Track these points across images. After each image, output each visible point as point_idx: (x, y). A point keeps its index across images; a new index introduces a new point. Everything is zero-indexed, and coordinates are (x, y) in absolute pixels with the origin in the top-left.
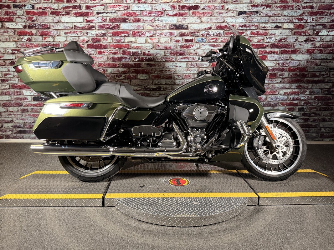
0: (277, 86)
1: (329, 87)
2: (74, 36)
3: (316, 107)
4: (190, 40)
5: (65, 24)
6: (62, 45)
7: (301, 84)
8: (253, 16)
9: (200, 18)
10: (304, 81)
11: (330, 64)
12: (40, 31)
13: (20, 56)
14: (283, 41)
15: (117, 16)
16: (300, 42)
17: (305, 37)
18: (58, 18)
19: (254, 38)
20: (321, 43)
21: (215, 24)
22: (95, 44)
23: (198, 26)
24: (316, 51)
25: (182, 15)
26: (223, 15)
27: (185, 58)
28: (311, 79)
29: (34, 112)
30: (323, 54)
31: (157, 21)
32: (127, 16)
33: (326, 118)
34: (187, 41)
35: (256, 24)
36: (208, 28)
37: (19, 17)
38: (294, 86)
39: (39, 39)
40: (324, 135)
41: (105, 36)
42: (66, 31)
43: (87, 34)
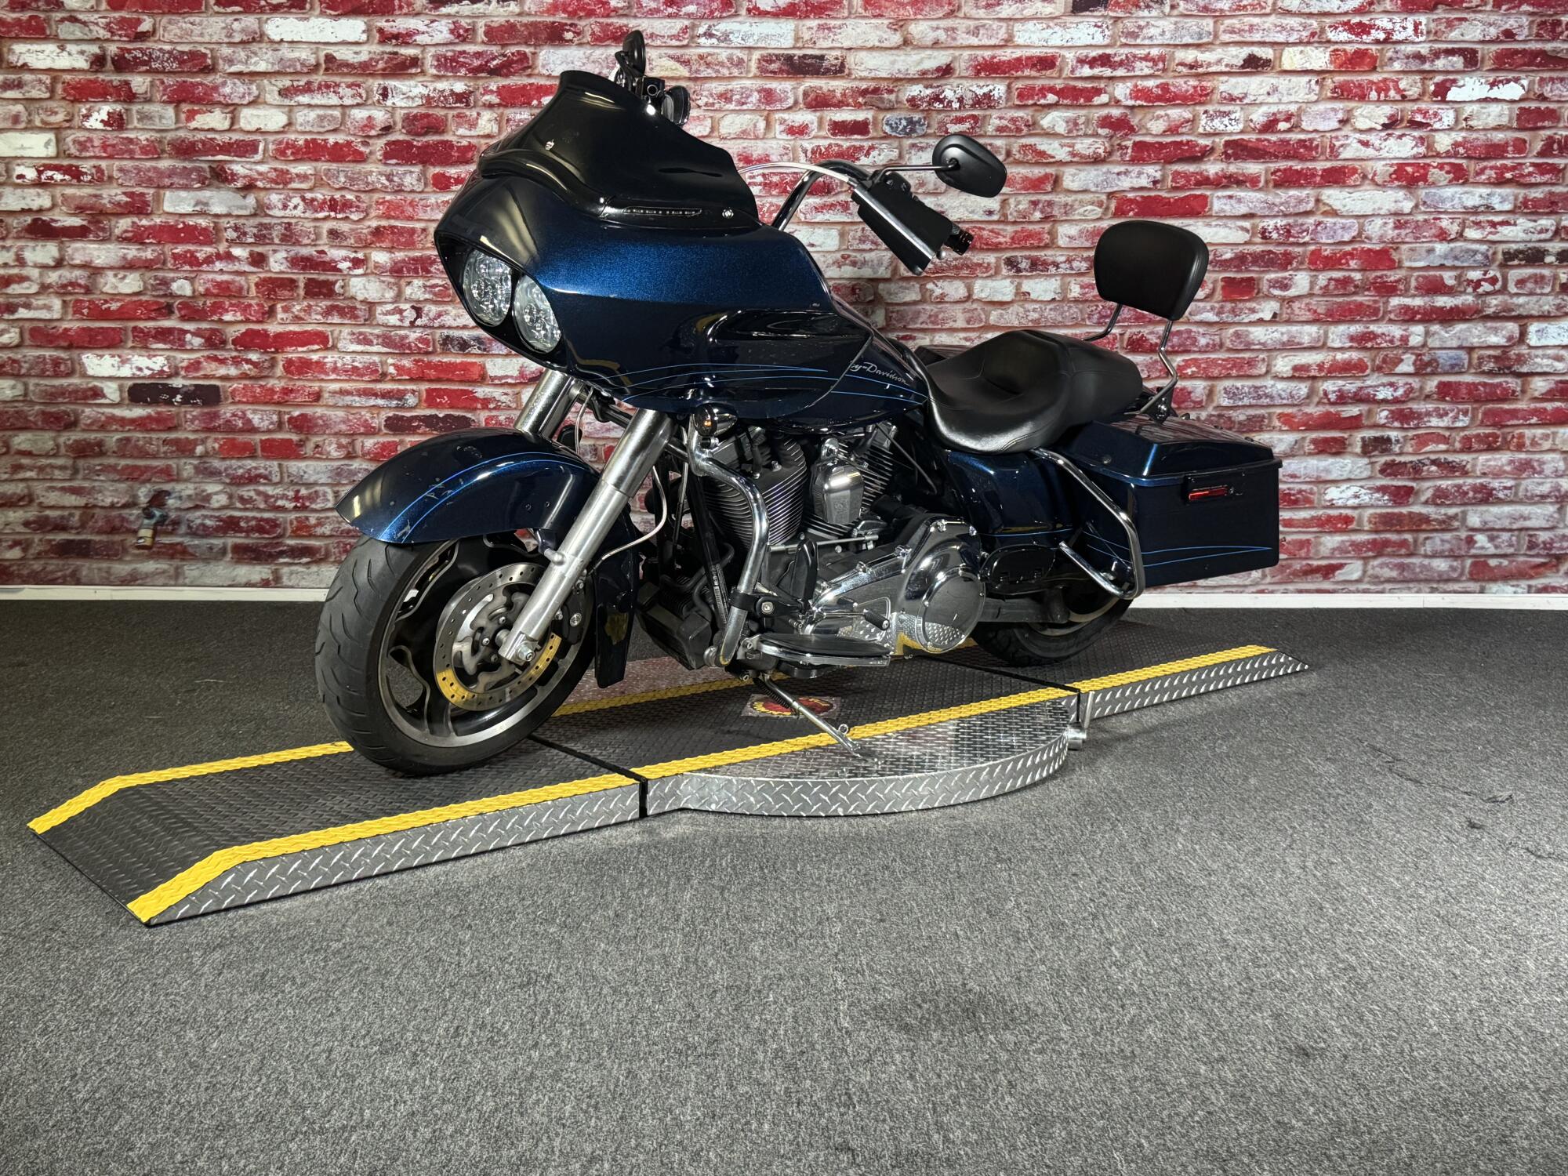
0: (1259, 334)
1: (1502, 342)
2: (324, 101)
3: (1447, 434)
4: (856, 123)
5: (286, 52)
6: (271, 147)
7: (1373, 328)
8: (1141, 13)
9: (899, 25)
10: (1386, 312)
11: (1506, 232)
12: (169, 81)
13: (73, 197)
14: (1283, 126)
15: (520, 14)
16: (1361, 131)
17: (1388, 109)
18: (250, 21)
19: (1149, 116)
20: (1459, 136)
21: (966, 54)
22: (420, 141)
23: (893, 63)
24: (1435, 174)
25: (818, 11)
26: (1006, 10)
27: (832, 206)
28: (1418, 302)
29: (132, 457)
30: (1466, 189)
31: (702, 40)
32: (569, 13)
33: (1495, 484)
34: (840, 128)
35: (1155, 52)
36: (938, 69)
37: (73, 20)
38: (1338, 334)
39: (161, 117)
40: (1486, 564)
41: (468, 105)
42: (286, 82)
43: (385, 94)
